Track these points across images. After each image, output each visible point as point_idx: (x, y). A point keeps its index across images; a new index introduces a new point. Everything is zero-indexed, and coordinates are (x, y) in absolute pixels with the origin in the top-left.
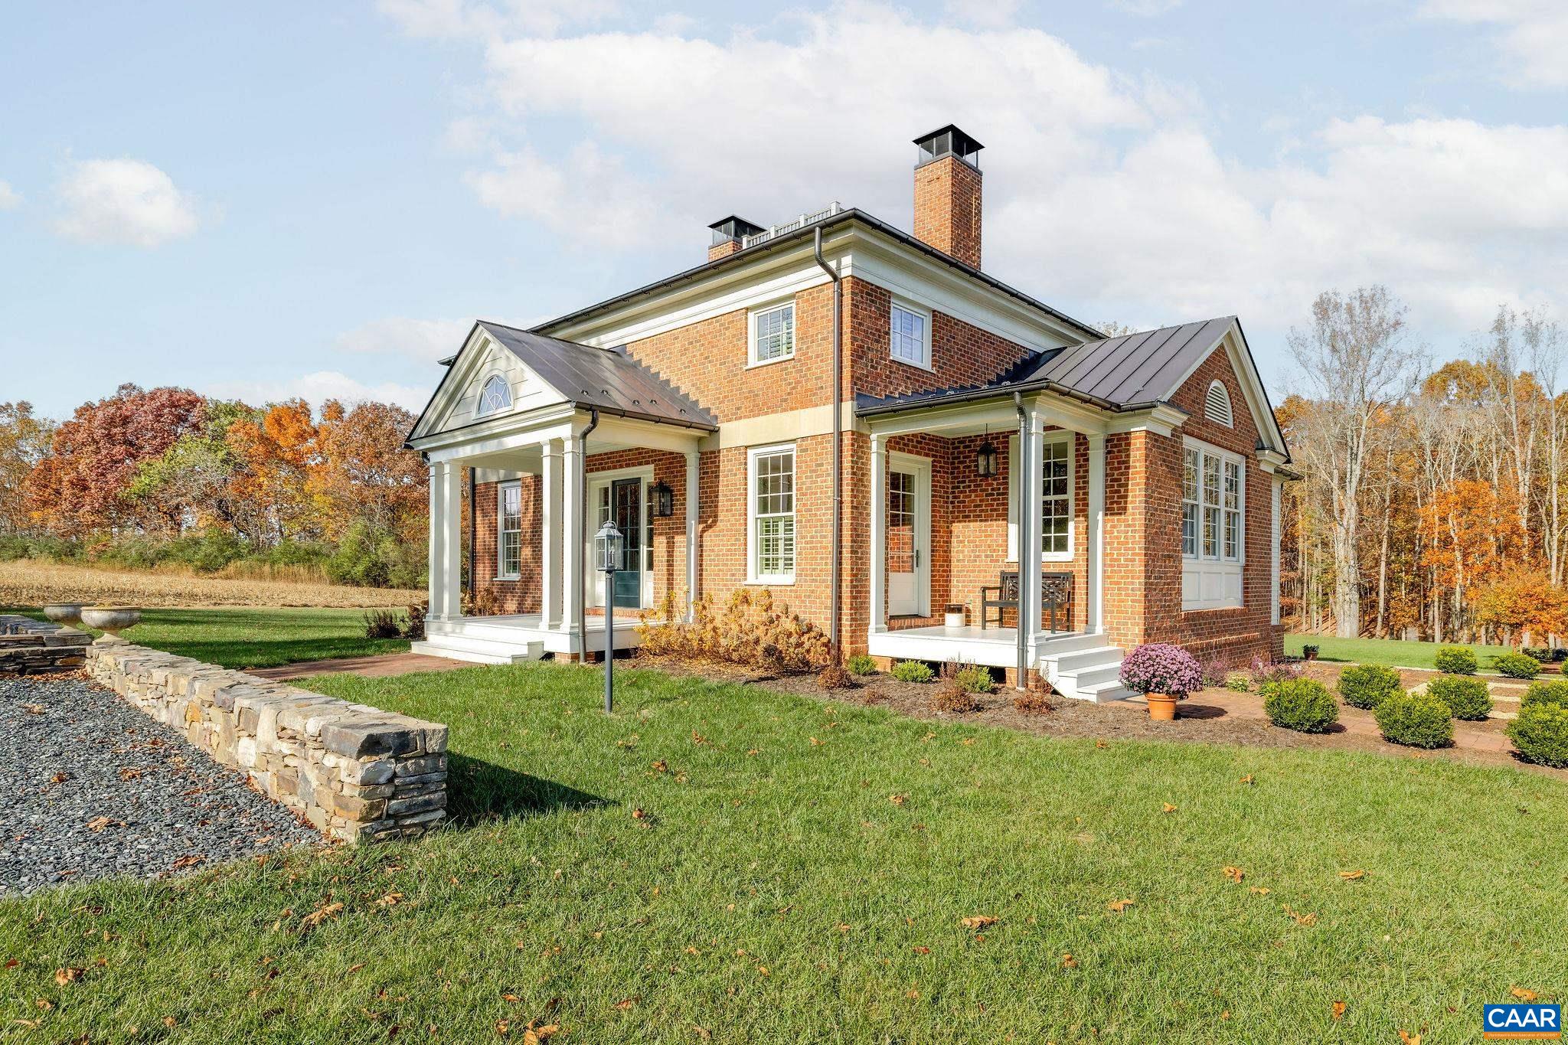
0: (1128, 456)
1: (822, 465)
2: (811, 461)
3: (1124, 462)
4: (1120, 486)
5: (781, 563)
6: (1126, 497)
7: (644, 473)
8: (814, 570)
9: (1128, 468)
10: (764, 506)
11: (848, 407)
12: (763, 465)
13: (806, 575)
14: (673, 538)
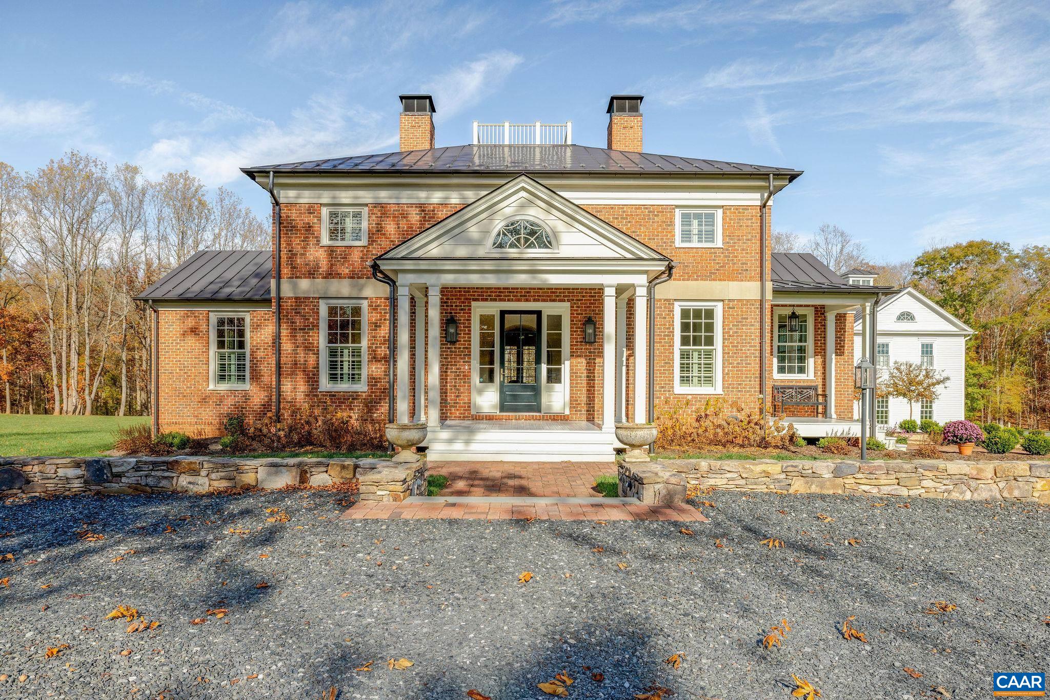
0: (845, 326)
1: (747, 319)
2: (737, 315)
3: (843, 329)
4: (841, 341)
5: (695, 379)
6: (844, 346)
7: (544, 307)
8: (740, 384)
9: (845, 332)
10: (685, 341)
11: (769, 286)
12: (685, 313)
13: (733, 388)
14: (595, 359)
